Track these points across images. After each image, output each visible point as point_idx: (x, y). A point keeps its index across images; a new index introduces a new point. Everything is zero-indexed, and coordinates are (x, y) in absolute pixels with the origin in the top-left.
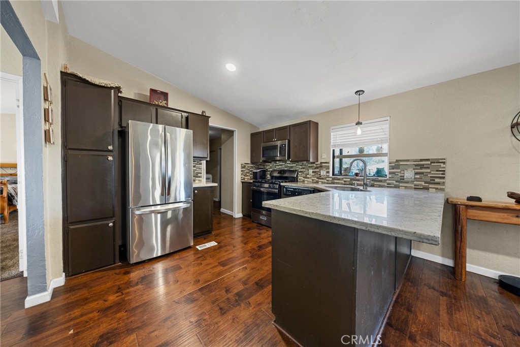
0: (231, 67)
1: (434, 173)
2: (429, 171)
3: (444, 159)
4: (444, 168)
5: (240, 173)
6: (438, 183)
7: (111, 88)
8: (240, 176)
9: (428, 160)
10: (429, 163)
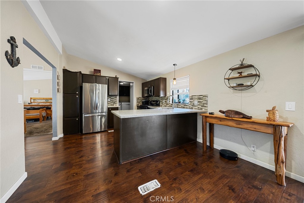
0: (119, 59)
1: (205, 102)
2: (202, 101)
3: (207, 95)
4: (207, 99)
5: (136, 102)
6: (205, 107)
7: (78, 72)
8: (136, 103)
9: (202, 95)
10: (202, 97)
